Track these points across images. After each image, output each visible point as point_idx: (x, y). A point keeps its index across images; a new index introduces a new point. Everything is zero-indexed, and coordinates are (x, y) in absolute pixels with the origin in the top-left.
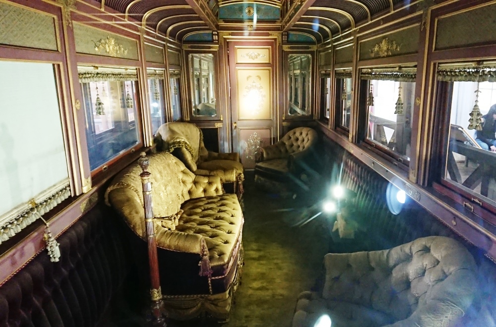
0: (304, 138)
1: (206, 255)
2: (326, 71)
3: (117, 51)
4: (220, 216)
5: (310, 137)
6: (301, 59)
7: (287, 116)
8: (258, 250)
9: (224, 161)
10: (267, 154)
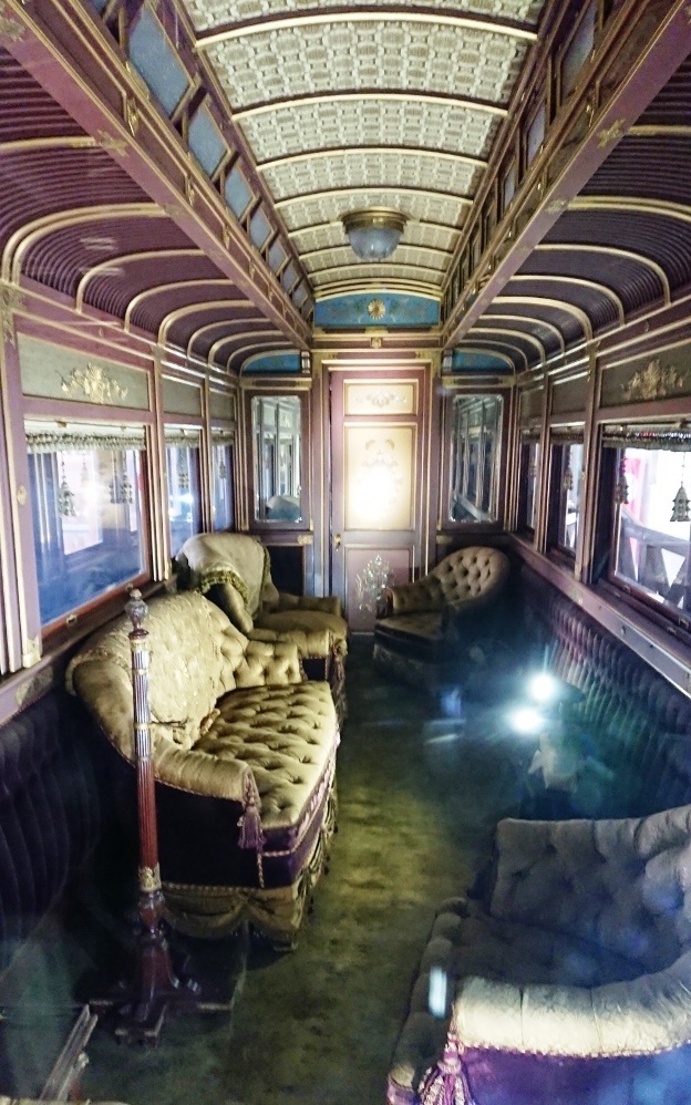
0: (480, 570)
1: (253, 805)
2: (532, 430)
3: (106, 392)
4: (290, 727)
5: (493, 568)
6: (484, 404)
7: (446, 522)
8: (369, 803)
9: (309, 613)
10: (402, 601)
